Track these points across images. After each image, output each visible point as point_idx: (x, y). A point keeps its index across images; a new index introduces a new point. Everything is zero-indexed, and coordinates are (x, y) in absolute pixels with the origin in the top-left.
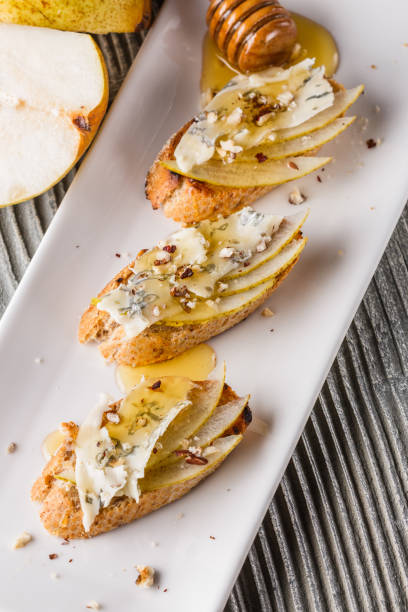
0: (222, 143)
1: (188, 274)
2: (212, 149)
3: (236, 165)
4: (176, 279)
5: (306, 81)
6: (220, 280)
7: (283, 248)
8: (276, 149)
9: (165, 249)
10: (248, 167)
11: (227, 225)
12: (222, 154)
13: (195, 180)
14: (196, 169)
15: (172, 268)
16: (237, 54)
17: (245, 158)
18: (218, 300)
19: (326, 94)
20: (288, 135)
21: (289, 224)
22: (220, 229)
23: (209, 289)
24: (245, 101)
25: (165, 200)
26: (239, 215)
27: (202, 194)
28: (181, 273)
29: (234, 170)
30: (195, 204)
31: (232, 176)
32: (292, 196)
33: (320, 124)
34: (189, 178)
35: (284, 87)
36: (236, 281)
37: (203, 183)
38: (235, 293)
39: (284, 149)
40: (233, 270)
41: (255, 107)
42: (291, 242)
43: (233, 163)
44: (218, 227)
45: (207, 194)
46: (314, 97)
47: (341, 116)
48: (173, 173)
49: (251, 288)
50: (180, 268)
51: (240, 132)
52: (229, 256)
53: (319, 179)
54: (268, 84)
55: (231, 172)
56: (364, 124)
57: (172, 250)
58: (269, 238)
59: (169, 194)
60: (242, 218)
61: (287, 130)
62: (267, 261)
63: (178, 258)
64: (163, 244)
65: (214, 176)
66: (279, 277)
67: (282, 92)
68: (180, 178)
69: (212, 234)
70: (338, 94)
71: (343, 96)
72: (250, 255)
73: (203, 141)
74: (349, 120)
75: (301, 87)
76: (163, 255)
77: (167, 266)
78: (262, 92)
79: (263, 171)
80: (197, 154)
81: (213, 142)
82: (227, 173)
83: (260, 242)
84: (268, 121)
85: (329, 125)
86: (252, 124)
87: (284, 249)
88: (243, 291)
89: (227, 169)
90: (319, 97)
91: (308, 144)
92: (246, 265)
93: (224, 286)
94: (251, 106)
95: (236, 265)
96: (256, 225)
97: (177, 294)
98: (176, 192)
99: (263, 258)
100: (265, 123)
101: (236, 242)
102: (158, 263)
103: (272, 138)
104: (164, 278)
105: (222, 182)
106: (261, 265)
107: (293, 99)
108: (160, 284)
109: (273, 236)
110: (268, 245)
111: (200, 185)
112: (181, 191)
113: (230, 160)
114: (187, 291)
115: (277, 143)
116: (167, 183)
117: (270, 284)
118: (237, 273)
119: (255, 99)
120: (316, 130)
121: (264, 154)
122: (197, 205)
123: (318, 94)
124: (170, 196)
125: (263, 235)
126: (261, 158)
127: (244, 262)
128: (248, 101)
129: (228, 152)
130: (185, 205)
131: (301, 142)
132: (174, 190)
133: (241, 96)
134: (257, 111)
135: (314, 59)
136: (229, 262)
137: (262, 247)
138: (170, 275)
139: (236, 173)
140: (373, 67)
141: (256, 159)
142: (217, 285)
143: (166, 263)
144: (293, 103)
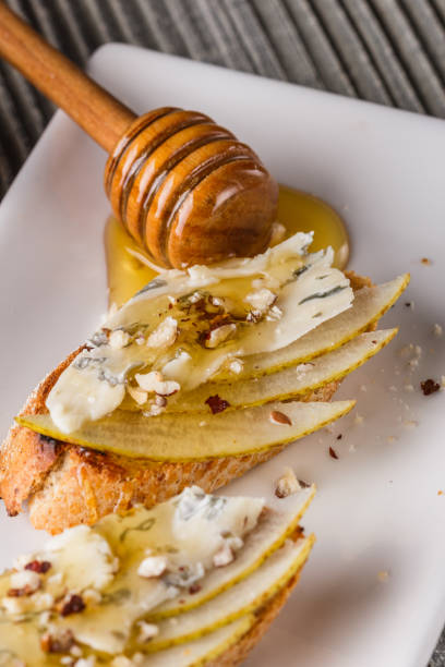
0: (138, 377)
1: (75, 607)
2: (120, 390)
3: (168, 420)
4: (52, 618)
5: (298, 273)
6: (140, 619)
7: (266, 558)
8: (246, 389)
9: (29, 567)
10: (192, 422)
11: (152, 521)
12: (140, 398)
13: (87, 449)
14: (88, 427)
15: (44, 600)
16: (163, 234)
17: (185, 406)
18: (138, 657)
19: (338, 289)
20: (268, 365)
21: (277, 514)
22: (140, 528)
23: (118, 635)
24: (183, 309)
25: (31, 496)
26: (176, 503)
27: (103, 476)
28: (60, 606)
29: (164, 428)
30: (88, 497)
31: (162, 439)
32: (282, 484)
33: (330, 344)
34: (76, 446)
35: (256, 283)
36: (173, 621)
37: (105, 454)
38: (172, 645)
39: (261, 388)
40: (167, 601)
41: (200, 318)
42: (282, 546)
43: (162, 414)
44: (136, 525)
45: (112, 476)
46: (316, 296)
47: (369, 329)
48: (45, 438)
49: (206, 634)
50: (58, 600)
51: (173, 358)
52: (157, 572)
53: (333, 454)
54: (224, 281)
55: (160, 432)
56: (414, 356)
57: (42, 568)
58: (238, 542)
59: (38, 481)
60: (182, 506)
61: (265, 355)
62: (236, 583)
63: (54, 579)
64: (26, 560)
65: (126, 440)
66: (261, 612)
67: (253, 291)
68: (60, 447)
69: (123, 538)
70: (361, 292)
71: (371, 295)
72: (200, 572)
73: (102, 377)
74: (385, 336)
75: (289, 282)
76: (25, 579)
77: (34, 598)
78: (214, 292)
79: (223, 429)
80: (91, 400)
81: (121, 376)
82: (151, 433)
83: (220, 549)
84: (227, 339)
85: (346, 344)
86: (198, 346)
87: (268, 559)
88: (189, 640)
89: (150, 428)
90: (325, 295)
91: (307, 379)
92: (193, 590)
93: (149, 630)
94: (194, 317)
95: (173, 591)
96: (210, 517)
97: (53, 648)
98: (53, 478)
99: (227, 577)
100: (222, 343)
101: (171, 551)
102: (15, 593)
103: (237, 367)
104: (27, 618)
105: (141, 451)
106: (223, 591)
107: (275, 302)
108: (19, 630)
109: (246, 537)
110: (236, 555)
111: (98, 459)
112: (61, 474)
113: (156, 410)
114: (73, 642)
115: (247, 379)
116: (34, 461)
117: (244, 626)
118: (175, 606)
119: (200, 305)
120: (322, 354)
121: (223, 397)
122: (96, 498)
123: (322, 292)
124: (42, 488)
125: (226, 535)
126: (216, 405)
127: (188, 585)
128: (187, 309)
129: (152, 395)
130: (71, 500)
131: (295, 375)
132: (48, 473)
133: (173, 301)
134: (204, 324)
135: (312, 233)
136: (160, 587)
137: (225, 558)
138: (38, 614)
139: (169, 435)
140: (425, 261)
141: (207, 407)
142: (136, 630)
143: (30, 594)
144: (275, 309)
